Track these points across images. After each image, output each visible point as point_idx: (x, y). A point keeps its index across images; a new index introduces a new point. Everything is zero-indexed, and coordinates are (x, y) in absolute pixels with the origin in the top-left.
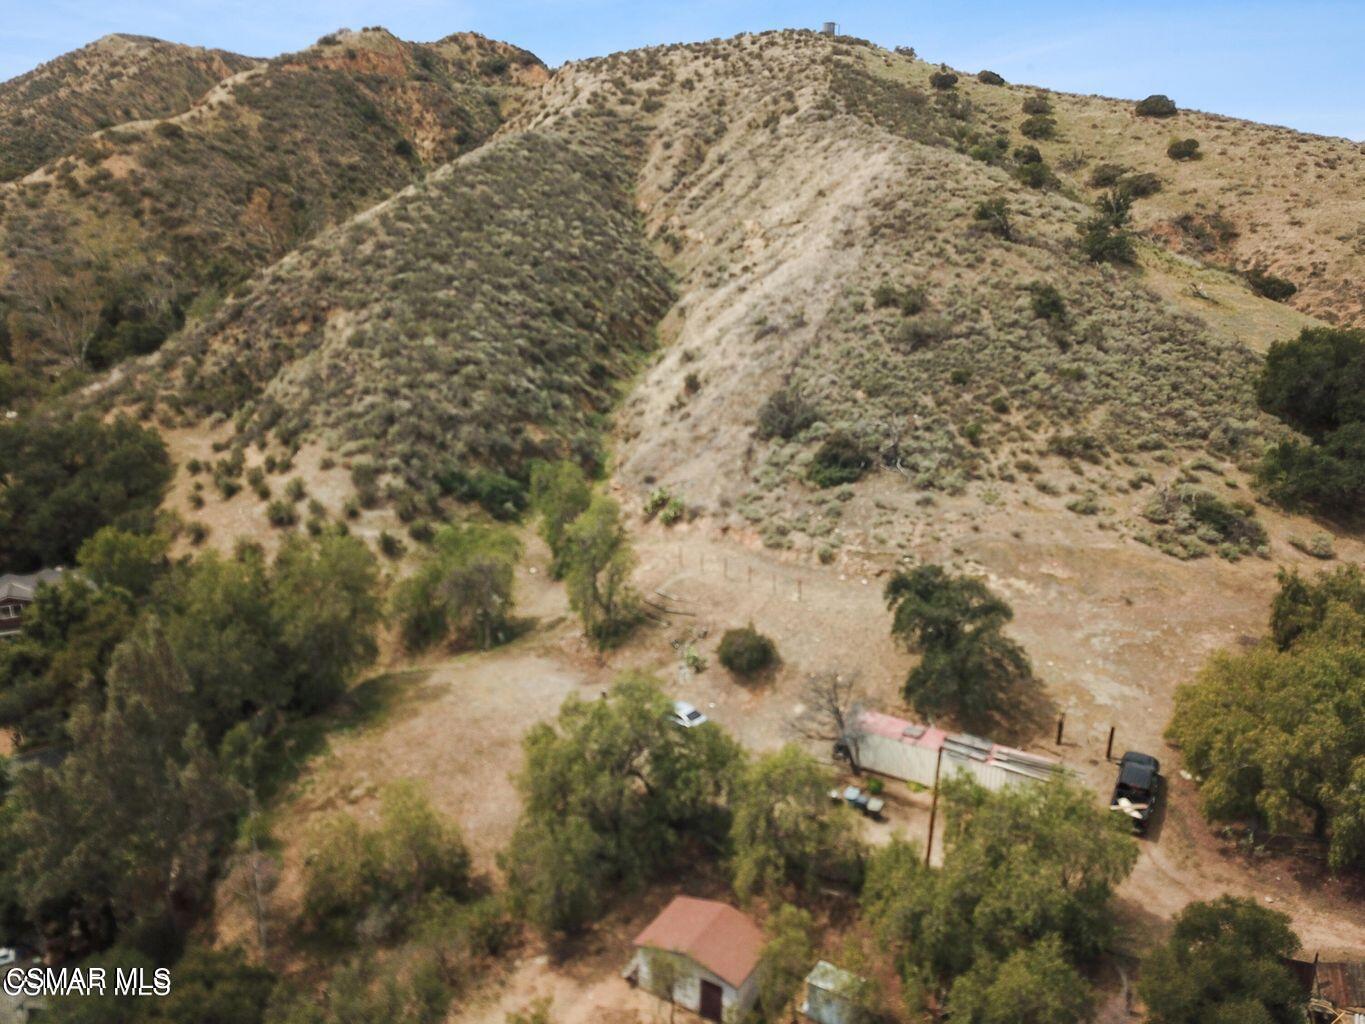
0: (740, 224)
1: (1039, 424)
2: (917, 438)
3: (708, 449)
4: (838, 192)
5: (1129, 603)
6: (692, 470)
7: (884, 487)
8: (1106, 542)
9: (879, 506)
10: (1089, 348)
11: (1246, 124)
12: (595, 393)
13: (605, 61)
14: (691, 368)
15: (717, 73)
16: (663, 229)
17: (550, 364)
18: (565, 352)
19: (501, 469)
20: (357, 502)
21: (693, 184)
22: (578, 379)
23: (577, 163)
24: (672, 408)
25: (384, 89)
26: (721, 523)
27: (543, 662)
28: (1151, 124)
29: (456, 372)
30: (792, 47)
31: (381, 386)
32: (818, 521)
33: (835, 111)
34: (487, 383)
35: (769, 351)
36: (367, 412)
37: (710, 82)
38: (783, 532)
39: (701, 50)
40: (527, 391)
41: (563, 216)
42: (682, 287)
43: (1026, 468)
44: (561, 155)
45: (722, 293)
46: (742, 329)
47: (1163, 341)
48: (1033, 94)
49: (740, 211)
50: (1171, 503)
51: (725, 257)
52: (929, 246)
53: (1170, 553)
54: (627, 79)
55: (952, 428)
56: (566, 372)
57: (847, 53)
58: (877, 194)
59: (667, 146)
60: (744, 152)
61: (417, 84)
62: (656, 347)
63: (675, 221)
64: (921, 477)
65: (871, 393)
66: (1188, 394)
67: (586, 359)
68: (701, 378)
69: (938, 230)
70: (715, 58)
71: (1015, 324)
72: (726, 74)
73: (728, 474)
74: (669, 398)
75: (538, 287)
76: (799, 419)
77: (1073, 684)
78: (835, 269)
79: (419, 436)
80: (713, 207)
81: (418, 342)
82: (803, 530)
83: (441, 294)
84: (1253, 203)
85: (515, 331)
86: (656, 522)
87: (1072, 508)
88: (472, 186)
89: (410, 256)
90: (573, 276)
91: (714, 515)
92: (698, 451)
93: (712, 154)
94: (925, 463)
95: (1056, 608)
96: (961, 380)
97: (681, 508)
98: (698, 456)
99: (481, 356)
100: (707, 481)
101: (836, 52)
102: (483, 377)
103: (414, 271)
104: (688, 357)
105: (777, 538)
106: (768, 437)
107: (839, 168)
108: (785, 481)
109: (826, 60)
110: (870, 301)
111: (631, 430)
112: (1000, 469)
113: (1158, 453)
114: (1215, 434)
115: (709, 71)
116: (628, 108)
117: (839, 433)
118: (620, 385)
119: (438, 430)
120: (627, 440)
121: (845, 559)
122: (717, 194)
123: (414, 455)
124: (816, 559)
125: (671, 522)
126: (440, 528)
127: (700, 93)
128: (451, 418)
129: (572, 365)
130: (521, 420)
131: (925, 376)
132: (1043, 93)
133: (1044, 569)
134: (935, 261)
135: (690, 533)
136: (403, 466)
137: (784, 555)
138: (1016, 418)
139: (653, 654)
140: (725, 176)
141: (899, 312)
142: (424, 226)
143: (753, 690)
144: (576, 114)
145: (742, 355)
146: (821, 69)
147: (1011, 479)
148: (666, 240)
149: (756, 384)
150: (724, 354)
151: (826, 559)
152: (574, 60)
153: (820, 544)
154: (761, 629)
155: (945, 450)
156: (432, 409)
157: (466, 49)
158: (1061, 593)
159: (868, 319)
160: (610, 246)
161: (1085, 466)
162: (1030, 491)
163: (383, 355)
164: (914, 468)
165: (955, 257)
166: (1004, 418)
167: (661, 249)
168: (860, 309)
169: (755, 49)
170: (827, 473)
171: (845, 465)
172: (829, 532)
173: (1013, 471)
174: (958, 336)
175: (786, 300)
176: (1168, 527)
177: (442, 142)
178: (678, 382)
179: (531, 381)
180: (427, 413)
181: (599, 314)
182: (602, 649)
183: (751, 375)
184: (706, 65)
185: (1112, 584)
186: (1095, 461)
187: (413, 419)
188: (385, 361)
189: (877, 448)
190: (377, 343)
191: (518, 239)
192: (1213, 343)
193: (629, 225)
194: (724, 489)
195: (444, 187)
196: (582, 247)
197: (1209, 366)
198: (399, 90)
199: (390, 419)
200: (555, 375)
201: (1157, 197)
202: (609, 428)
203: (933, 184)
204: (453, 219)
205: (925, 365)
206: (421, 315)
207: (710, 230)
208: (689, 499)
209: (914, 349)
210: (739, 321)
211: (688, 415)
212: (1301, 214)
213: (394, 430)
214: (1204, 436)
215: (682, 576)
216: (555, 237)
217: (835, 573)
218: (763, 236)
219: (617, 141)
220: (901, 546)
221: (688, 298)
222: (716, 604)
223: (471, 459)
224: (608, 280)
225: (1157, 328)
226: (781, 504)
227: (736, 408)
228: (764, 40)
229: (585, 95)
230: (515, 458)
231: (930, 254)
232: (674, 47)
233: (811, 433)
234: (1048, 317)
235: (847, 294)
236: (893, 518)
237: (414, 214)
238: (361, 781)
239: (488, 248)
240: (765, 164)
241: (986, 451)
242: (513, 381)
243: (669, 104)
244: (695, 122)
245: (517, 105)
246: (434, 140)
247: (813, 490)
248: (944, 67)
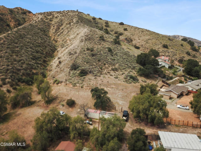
0: (66, 38)
1: (110, 66)
2: (94, 69)
3: (63, 72)
4: (80, 34)
5: (123, 90)
6: (60, 76)
7: (90, 76)
8: (119, 82)
9: (89, 79)
10: (115, 56)
11: (133, 26)
12: (44, 64)
13: (43, 13)
14: (60, 60)
15: (61, 16)
16: (54, 39)
17: (36, 60)
18: (39, 58)
19: (29, 77)
20: (2, 84)
21: (58, 32)
22: (41, 62)
23: (39, 29)
24: (57, 66)
25: (4, 15)
26: (66, 83)
27: (38, 107)
28: (121, 26)
29: (20, 62)
30: (72, 13)
31: (5, 64)
32: (80, 82)
33: (79, 22)
34: (25, 63)
35: (72, 57)
36: (3, 69)
37: (60, 17)
38: (75, 84)
39: (58, 12)
40: (33, 64)
41: (37, 37)
42: (57, 48)
43: (108, 73)
44: (36, 27)
45: (64, 49)
46: (67, 54)
47: (125, 55)
48: (106, 21)
49: (66, 36)
50: (127, 76)
51: (64, 43)
52: (93, 42)
53: (127, 83)
54: (47, 16)
55: (98, 67)
56: (39, 61)
57: (80, 14)
58: (86, 34)
59: (54, 26)
60: (66, 28)
61: (10, 15)
62: (54, 57)
63: (56, 38)
64: (95, 75)
65: (87, 63)
66: (128, 62)
67: (42, 59)
68: (61, 61)
69: (95, 40)
70: (60, 14)
71: (106, 53)
72: (62, 16)
73: (66, 76)
74: (56, 64)
75: (34, 48)
76: (77, 67)
77: (116, 102)
78: (80, 45)
80: (61, 36)
81: (12, 57)
82: (78, 83)
83: (16, 49)
84: (134, 37)
85: (30, 55)
86: (55, 84)
87: (115, 78)
88: (21, 32)
89: (10, 43)
90: (39, 46)
91: (65, 82)
92: (61, 72)
93: (61, 28)
94: (95, 73)
95: (114, 91)
96: (99, 61)
97: (59, 81)
98: (61, 73)
99: (24, 59)
100: (63, 77)
101: (79, 14)
102: (24, 62)
103: (11, 45)
104: (59, 58)
105: (75, 85)
106: (72, 70)
107: (80, 31)
108: (75, 76)
109: (77, 15)
110: (86, 50)
111: (51, 70)
112: (105, 73)
113: (125, 70)
114: (132, 67)
115: (60, 16)
116: (47, 20)
117: (83, 69)
118: (48, 63)
119: (17, 71)
120: (50, 71)
121: (85, 87)
122: (62, 34)
123: (12, 76)
124: (80, 87)
125: (58, 84)
126: (18, 87)
127: (58, 19)
129: (40, 60)
130: (32, 69)
131: (94, 60)
132: (107, 21)
133: (112, 86)
134: (95, 44)
135: (61, 85)
137: (76, 87)
138: (107, 66)
139: (56, 104)
140: (63, 31)
141: (90, 51)
142: (13, 38)
143: (72, 108)
144: (39, 21)
145: (67, 58)
146: (76, 16)
147: (107, 74)
148: (55, 41)
149: (70, 62)
150: (65, 58)
151: (82, 87)
152: (38, 13)
153: (81, 85)
154: (72, 99)
155: (97, 71)
156: (16, 68)
157: (19, 10)
158: (114, 89)
159: (86, 52)
160: (45, 42)
161: (116, 72)
162: (109, 76)
163: (6, 59)
164: (94, 73)
165: (97, 43)
166: (105, 66)
167: (54, 42)
168: (84, 51)
169: (67, 13)
170: (81, 75)
171: (84, 73)
172: (82, 83)
173: (107, 73)
174: (98, 55)
175: (73, 50)
176: (127, 79)
177: (15, 24)
178: (58, 62)
179: (33, 63)
181: (44, 52)
182: (47, 104)
183: (69, 61)
184: (59, 15)
185: (120, 88)
186: (117, 71)
187: (12, 70)
188: (6, 60)
189: (88, 71)
190: (4, 57)
191: (30, 40)
192: (131, 55)
193: (48, 38)
194: (66, 78)
195: (16, 32)
196: (41, 42)
197: (130, 58)
198: (7, 16)
199: (8, 70)
200: (37, 62)
201: (123, 36)
202: (47, 70)
203: (93, 33)
204: (18, 37)
205: (94, 59)
206: (13, 52)
207: (61, 39)
208: (60, 80)
209: (92, 56)
210: (67, 53)
211: (59, 67)
212: (140, 38)
213: (8, 72)
214: (130, 67)
215: (60, 92)
216: (36, 40)
217: (83, 89)
218: (69, 40)
219: (46, 26)
220: (92, 85)
221: (58, 49)
222: (66, 96)
223: (23, 76)
224: (45, 47)
225: (124, 53)
226: (75, 80)
227: (67, 66)
228: (68, 11)
229: (40, 18)
230: (31, 75)
231: (94, 43)
232: (54, 12)
233: (79, 69)
234: (110, 52)
235: (82, 49)
236: (91, 81)
237: (10, 36)
238: (5, 131)
239: (24, 42)
240: (69, 30)
241: (103, 70)
242: (30, 63)
243: (54, 20)
244: (58, 23)
245: (28, 19)
246: (13, 24)
247: (79, 77)
248: (94, 17)
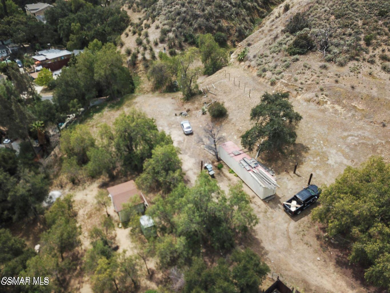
20: (158, 40)
79: (184, 20)
119: (191, 19)
123: (180, 27)
128: (197, 15)
130: (221, 18)
136: (176, 30)
156: (192, 11)
180: (190, 13)
187: (185, 15)
199: (179, 14)
213: (178, 18)
223: (199, 30)
